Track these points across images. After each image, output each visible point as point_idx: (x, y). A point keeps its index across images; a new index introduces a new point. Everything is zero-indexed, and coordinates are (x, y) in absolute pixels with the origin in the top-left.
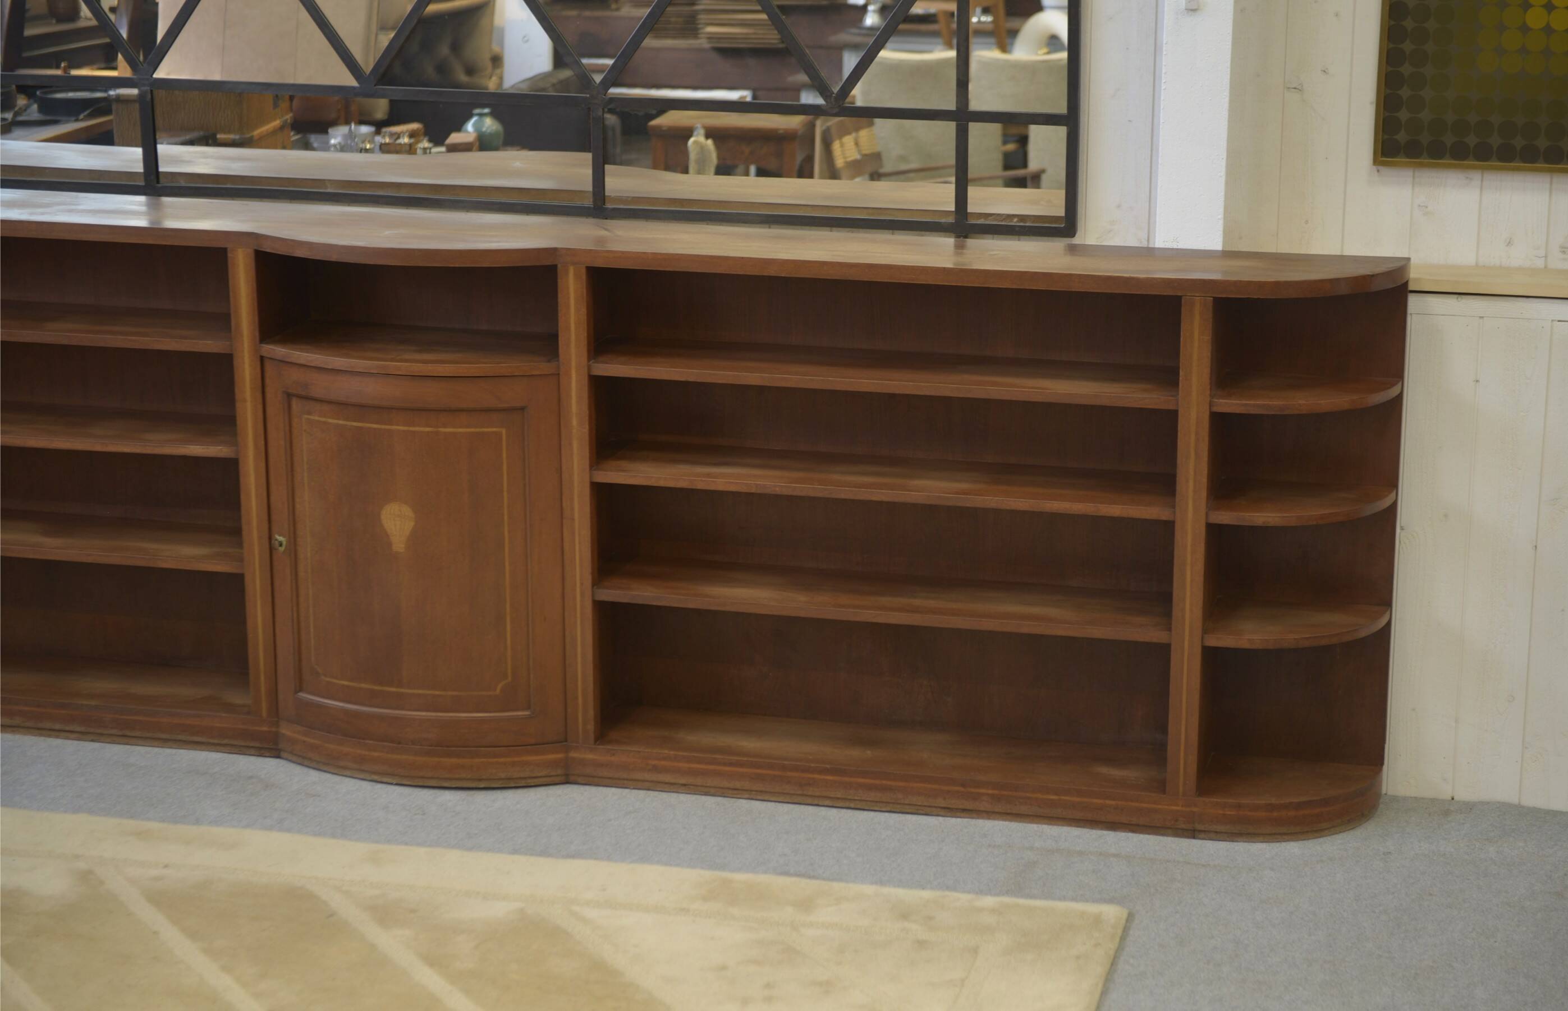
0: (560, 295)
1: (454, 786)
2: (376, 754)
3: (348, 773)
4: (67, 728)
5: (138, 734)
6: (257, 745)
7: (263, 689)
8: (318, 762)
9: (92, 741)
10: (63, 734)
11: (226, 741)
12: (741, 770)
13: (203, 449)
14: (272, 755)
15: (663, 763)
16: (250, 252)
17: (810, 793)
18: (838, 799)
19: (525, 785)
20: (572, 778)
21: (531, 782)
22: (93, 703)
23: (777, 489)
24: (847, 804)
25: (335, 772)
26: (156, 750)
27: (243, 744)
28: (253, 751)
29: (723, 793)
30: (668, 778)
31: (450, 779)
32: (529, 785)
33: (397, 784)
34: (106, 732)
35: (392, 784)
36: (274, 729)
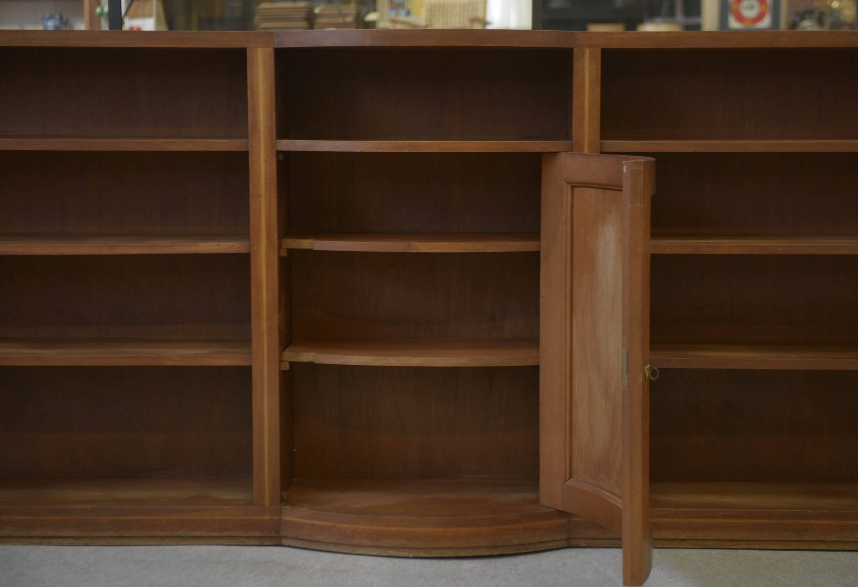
0: (575, 77)
1: (470, 555)
2: (394, 529)
3: (362, 551)
4: (61, 534)
5: (134, 533)
6: (259, 534)
7: (266, 478)
8: (327, 543)
9: (86, 545)
10: (55, 541)
11: (226, 533)
12: (740, 521)
13: (214, 246)
14: (272, 544)
15: (664, 520)
16: (271, 50)
17: (807, 539)
18: (833, 542)
19: (534, 550)
20: (573, 542)
21: (539, 547)
22: (89, 507)
23: (780, 249)
24: (841, 547)
25: (347, 552)
26: (154, 548)
27: (244, 535)
28: (253, 541)
29: (722, 545)
30: (669, 535)
31: (467, 548)
32: (538, 550)
33: (414, 558)
34: (101, 534)
35: (408, 558)
36: (276, 517)
